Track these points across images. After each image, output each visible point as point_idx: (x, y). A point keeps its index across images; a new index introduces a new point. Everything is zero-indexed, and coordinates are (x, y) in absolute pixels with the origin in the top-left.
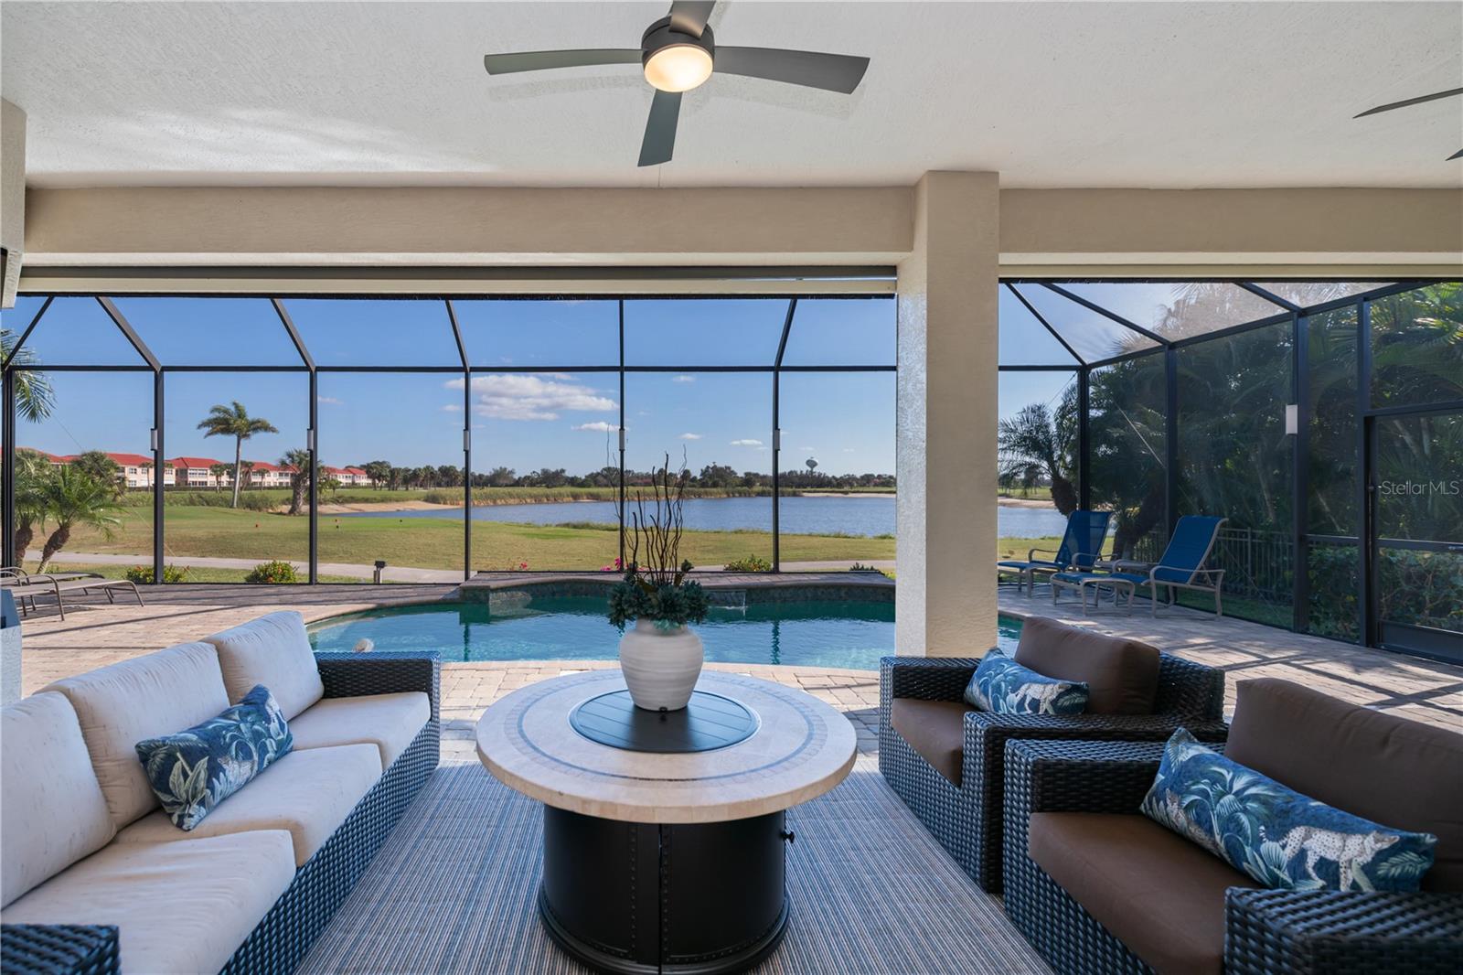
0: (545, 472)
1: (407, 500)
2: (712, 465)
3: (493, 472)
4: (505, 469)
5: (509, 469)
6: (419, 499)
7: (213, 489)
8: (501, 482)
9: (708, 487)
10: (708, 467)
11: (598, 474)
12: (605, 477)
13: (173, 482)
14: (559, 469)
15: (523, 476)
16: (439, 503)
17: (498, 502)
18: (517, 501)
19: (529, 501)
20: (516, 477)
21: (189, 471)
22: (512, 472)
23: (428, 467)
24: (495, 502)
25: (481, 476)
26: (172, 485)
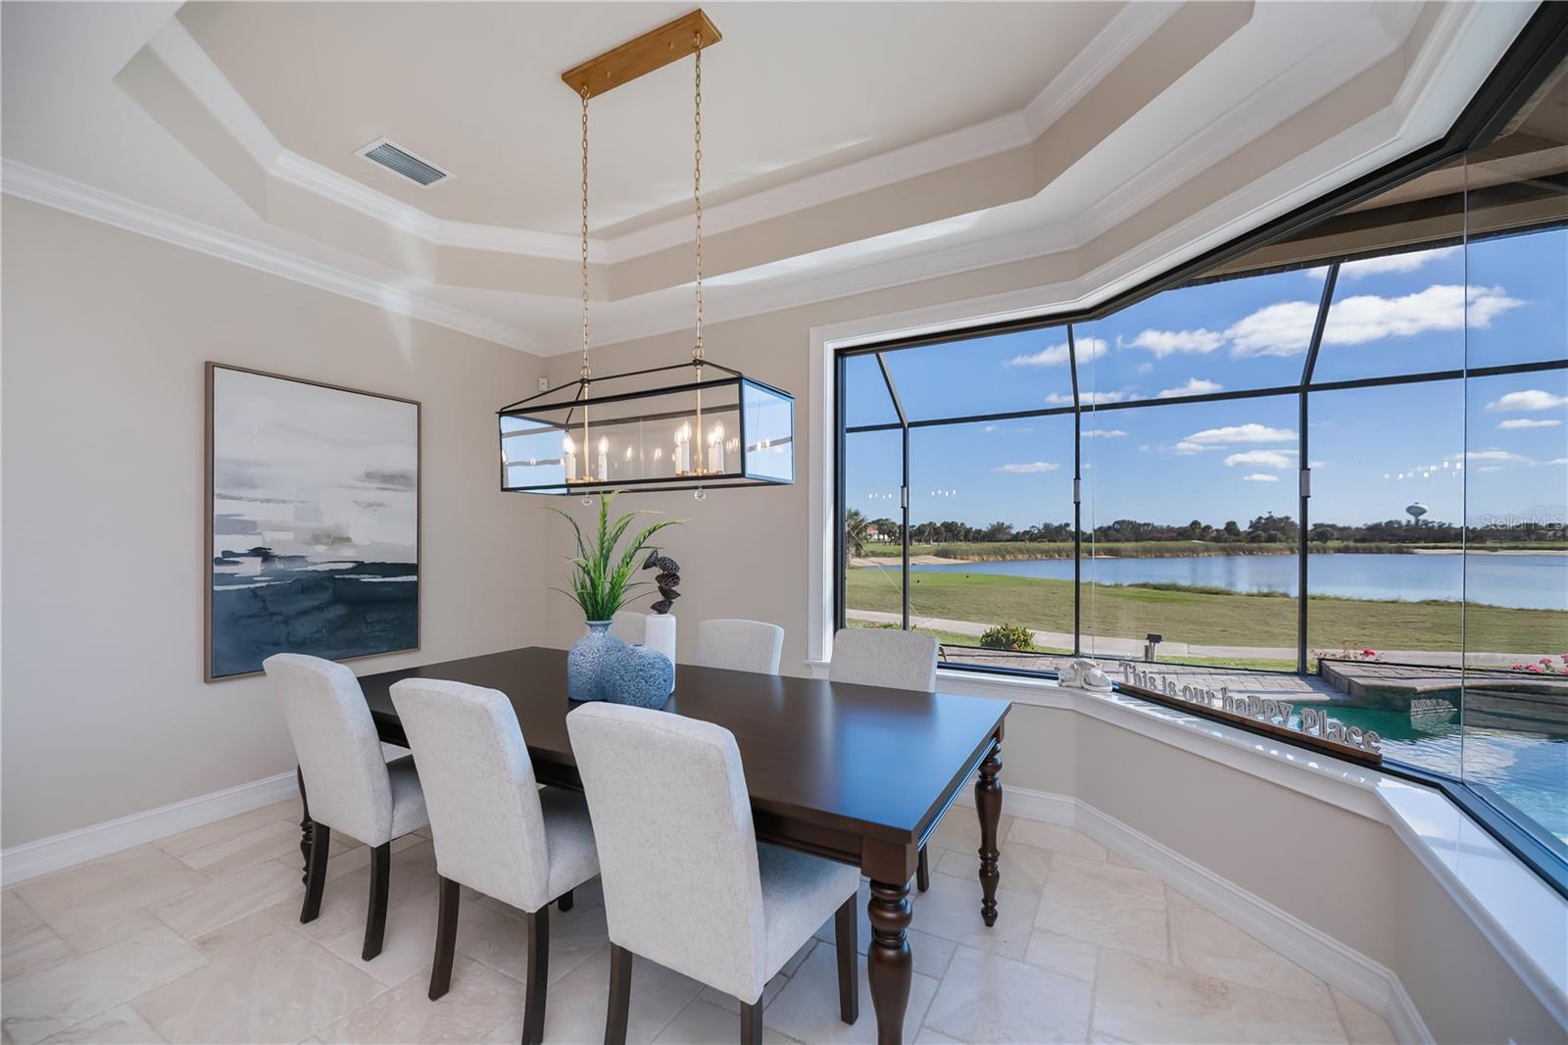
0: (1046, 526)
1: (920, 554)
2: (1266, 515)
3: (990, 527)
4: (1003, 524)
5: (1007, 524)
6: (929, 554)
8: (1001, 536)
9: (1261, 542)
10: (1260, 518)
11: (1109, 527)
12: (1117, 531)
14: (1063, 523)
15: (1022, 531)
16: (950, 557)
17: (1009, 558)
18: (1026, 557)
19: (1039, 556)
20: (1014, 532)
22: (1009, 527)
23: (931, 523)
24: (1003, 557)
25: (979, 532)
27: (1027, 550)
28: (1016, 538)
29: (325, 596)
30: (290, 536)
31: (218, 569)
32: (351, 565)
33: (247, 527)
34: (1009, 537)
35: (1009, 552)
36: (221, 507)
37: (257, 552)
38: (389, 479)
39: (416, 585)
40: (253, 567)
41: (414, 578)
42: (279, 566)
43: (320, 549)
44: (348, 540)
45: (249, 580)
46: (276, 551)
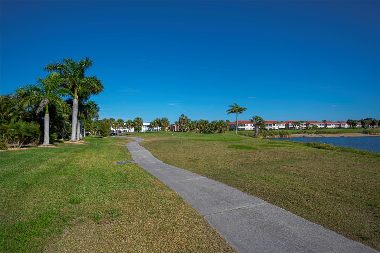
7: (298, 129)
13: (285, 128)
16: (368, 134)
21: (289, 125)
26: (284, 128)
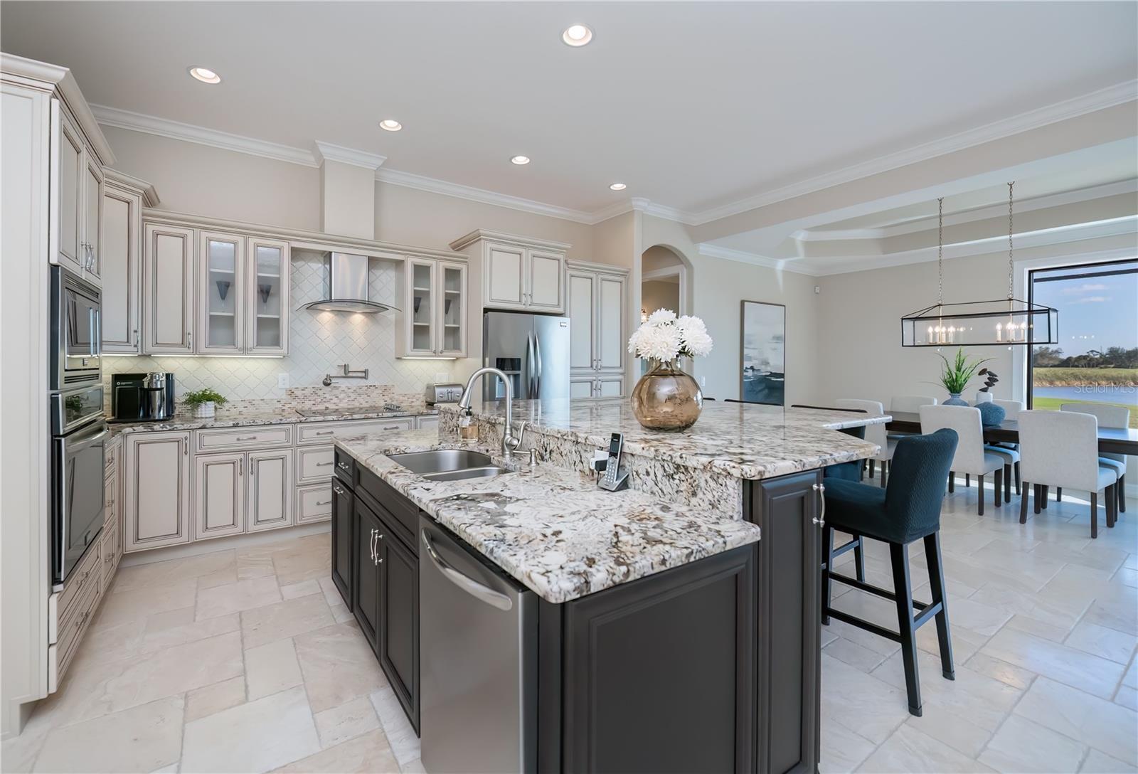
27: (1085, 377)
28: (1067, 363)
29: (764, 385)
30: (757, 362)
31: (745, 374)
32: (769, 373)
33: (750, 359)
34: (1057, 363)
35: (1060, 379)
36: (746, 352)
37: (752, 368)
38: (777, 338)
39: (783, 382)
40: (750, 373)
41: (782, 379)
42: (755, 373)
43: (763, 367)
44: (768, 363)
45: (750, 378)
46: (755, 368)
